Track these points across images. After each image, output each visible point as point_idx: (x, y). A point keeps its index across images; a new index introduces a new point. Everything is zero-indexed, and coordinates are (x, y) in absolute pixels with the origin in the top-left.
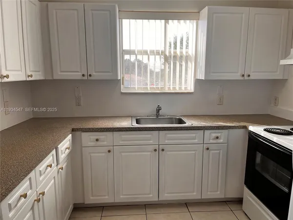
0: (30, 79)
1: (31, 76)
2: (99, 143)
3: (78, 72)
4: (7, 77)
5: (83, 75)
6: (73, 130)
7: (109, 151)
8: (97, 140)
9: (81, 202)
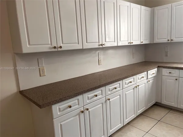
0: (142, 43)
1: (143, 42)
2: (170, 75)
3: (166, 39)
4: (132, 43)
5: (168, 40)
6: (158, 67)
7: (176, 79)
8: (170, 73)
9: (160, 102)
